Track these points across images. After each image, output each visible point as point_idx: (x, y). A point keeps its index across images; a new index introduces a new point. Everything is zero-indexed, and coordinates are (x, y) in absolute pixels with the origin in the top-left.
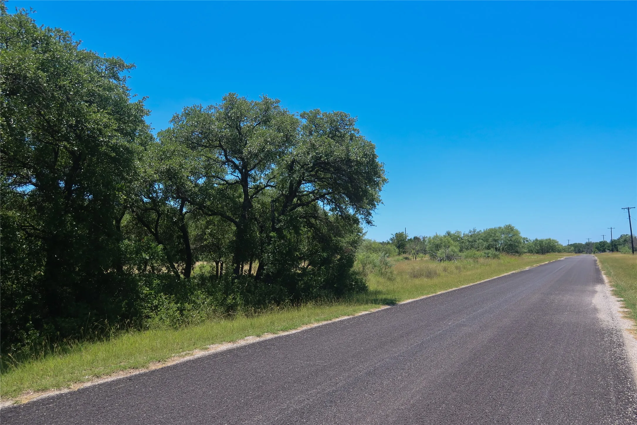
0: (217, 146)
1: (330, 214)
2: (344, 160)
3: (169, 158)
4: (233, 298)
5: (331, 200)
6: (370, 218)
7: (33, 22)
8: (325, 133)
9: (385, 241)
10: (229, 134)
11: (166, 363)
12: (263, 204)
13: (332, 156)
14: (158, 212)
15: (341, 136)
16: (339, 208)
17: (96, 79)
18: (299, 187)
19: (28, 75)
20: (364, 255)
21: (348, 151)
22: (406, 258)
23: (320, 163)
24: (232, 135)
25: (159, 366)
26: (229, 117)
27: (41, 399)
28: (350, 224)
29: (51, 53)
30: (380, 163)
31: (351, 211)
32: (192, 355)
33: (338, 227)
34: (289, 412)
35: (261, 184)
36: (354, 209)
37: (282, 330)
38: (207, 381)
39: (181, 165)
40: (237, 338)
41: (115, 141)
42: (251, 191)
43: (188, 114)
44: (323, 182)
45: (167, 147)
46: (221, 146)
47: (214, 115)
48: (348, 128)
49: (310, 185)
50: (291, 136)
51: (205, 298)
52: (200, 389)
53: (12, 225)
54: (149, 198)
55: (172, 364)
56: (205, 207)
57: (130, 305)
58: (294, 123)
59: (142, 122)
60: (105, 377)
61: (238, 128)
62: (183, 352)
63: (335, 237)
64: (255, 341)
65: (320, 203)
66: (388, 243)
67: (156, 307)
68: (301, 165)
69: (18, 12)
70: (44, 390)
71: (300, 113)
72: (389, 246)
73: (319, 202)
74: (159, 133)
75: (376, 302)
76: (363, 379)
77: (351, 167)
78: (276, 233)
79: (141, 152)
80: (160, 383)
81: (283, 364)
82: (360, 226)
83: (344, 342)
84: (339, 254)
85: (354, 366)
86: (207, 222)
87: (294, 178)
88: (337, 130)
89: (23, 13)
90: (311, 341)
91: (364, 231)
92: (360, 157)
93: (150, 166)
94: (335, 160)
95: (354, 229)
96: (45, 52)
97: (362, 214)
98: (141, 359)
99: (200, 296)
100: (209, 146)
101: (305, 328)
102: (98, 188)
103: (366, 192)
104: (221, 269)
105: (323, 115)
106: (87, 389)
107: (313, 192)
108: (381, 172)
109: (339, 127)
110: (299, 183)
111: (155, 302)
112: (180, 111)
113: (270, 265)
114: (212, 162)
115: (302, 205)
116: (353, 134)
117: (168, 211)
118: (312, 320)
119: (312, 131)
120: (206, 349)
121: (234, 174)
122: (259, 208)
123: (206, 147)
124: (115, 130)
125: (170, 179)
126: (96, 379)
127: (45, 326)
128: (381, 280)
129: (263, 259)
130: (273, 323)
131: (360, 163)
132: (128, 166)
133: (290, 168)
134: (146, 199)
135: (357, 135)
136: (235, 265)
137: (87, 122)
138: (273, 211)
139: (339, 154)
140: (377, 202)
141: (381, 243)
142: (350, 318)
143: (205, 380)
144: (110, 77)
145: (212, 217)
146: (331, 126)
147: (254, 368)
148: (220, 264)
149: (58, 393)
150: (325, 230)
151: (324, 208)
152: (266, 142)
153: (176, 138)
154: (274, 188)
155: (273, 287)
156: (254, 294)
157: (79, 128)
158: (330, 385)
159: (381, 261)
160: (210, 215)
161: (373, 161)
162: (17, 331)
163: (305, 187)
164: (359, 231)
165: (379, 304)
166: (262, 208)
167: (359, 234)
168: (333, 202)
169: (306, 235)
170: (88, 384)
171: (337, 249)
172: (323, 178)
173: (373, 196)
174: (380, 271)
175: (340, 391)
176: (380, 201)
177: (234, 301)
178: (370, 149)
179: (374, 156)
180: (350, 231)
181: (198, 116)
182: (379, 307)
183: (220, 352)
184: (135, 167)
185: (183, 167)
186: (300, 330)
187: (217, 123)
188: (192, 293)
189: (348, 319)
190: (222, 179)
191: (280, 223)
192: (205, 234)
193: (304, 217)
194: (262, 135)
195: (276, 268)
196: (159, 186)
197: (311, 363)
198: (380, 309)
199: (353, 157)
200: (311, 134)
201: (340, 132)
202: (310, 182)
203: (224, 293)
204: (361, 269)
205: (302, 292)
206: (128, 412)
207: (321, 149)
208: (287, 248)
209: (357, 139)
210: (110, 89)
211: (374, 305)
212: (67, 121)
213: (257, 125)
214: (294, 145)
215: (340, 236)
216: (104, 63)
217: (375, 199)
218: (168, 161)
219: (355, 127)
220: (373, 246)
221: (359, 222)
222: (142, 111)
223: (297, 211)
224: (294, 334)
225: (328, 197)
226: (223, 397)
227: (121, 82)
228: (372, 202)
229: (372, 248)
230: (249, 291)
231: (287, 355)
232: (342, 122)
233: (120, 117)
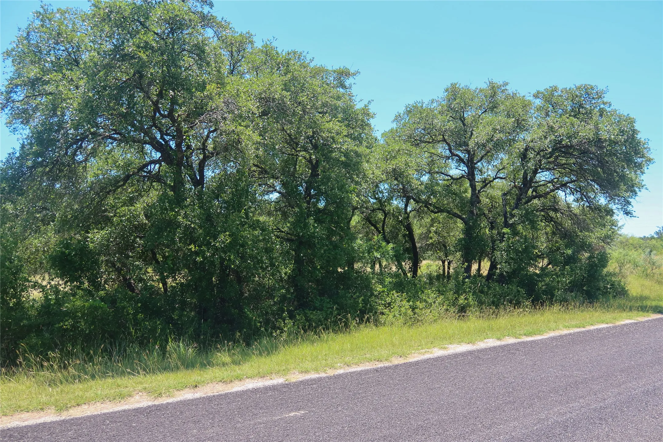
0: (441, 141)
1: (574, 205)
2: (592, 141)
3: (395, 157)
4: (465, 299)
5: (575, 189)
6: (630, 208)
7: (275, 49)
8: (565, 111)
9: (647, 235)
10: (454, 127)
11: (408, 359)
12: (492, 198)
13: (576, 138)
14: (384, 211)
15: (586, 113)
16: (586, 198)
17: (328, 91)
18: (535, 176)
19: (276, 96)
20: (621, 253)
21: (597, 129)
23: (561, 147)
24: (456, 127)
25: (401, 361)
26: (452, 109)
27: (305, 380)
28: (601, 217)
29: (291, 74)
30: (642, 140)
31: (602, 201)
32: (431, 353)
33: (585, 220)
34: (550, 423)
35: (489, 177)
36: (606, 198)
37: (525, 335)
38: (451, 380)
39: (407, 164)
40: (476, 340)
41: (347, 147)
42: (478, 186)
43: (410, 112)
44: (564, 168)
45: (392, 147)
46: (444, 140)
47: (436, 109)
48: (596, 102)
49: (548, 174)
50: (523, 120)
51: (436, 297)
52: (445, 387)
53: (268, 229)
54: (376, 198)
55: (413, 360)
56: (430, 204)
57: (366, 302)
58: (526, 105)
59: (368, 125)
60: (354, 366)
61: (462, 119)
62: (422, 349)
63: (581, 231)
64: (495, 345)
65: (561, 194)
66: (652, 238)
67: (389, 304)
68: (535, 152)
69: (265, 43)
70: (307, 372)
71: (532, 93)
72: (654, 242)
73: (560, 192)
74: (382, 134)
75: (644, 309)
76: (640, 398)
77: (602, 148)
78: (510, 229)
79: (368, 154)
80: (405, 377)
81: (533, 371)
82: (615, 217)
83: (606, 354)
84: (588, 252)
85: (624, 383)
86: (432, 220)
87: (528, 167)
88: (581, 106)
89: (268, 43)
90: (562, 350)
91: (620, 224)
92: (614, 135)
93: (378, 168)
94: (580, 141)
95: (607, 222)
96: (286, 74)
97: (618, 204)
98: (384, 353)
99: (430, 295)
100: (432, 141)
101: (552, 334)
102: (334, 192)
103: (623, 178)
104: (449, 268)
105: (562, 92)
106: (340, 376)
107: (551, 182)
108: (645, 151)
109: (584, 102)
110: (535, 172)
111: (388, 300)
112: (402, 110)
113: (504, 264)
114: (435, 158)
115: (539, 197)
116: (603, 108)
117: (393, 211)
118: (561, 327)
119: (549, 111)
120: (445, 348)
121: (459, 168)
122: (487, 202)
123: (429, 142)
124: (346, 136)
125: (396, 179)
126: (347, 368)
127: (297, 316)
128: (647, 283)
129: (496, 257)
130: (513, 327)
131: (614, 142)
132: (358, 170)
133: (524, 156)
134: (372, 200)
135: (608, 109)
136: (466, 264)
137: (321, 131)
138: (505, 206)
139: (585, 134)
140: (639, 188)
141: (641, 238)
142: (610, 327)
143: (449, 379)
144: (338, 87)
145: (436, 215)
146: (573, 102)
147: (499, 372)
148: (446, 263)
149: (317, 376)
150: (568, 224)
151: (567, 198)
152: (495, 130)
153: (400, 137)
154: (504, 180)
155: (508, 288)
156: (487, 294)
157: (315, 138)
158: (596, 400)
159: (645, 260)
160: (435, 213)
161: (633, 136)
162: (276, 320)
163: (541, 176)
164: (613, 224)
165: (648, 311)
166: (491, 202)
167: (613, 227)
168: (577, 191)
169: (544, 231)
170: (341, 371)
171: (584, 246)
172: (564, 164)
173: (632, 181)
174: (645, 272)
175: (611, 408)
176: (642, 187)
177: (466, 302)
178: (628, 124)
179: (635, 132)
180: (601, 225)
181: (420, 112)
182: (648, 316)
183: (460, 352)
184: (364, 170)
185: (409, 166)
186: (546, 336)
187: (439, 117)
188: (423, 292)
189: (607, 327)
190: (446, 175)
191: (513, 218)
192: (430, 232)
193: (542, 211)
194: (490, 123)
195: (511, 268)
196: (384, 187)
197: (568, 373)
198: (650, 319)
199: (604, 135)
200: (547, 115)
201: (585, 108)
202: (548, 169)
203: (455, 293)
204: (617, 270)
205: (543, 294)
206: (380, 400)
207: (562, 131)
208: (524, 246)
209: (609, 114)
210: (339, 98)
211: (641, 313)
212: (306, 133)
213: (482, 113)
214: (527, 130)
215: (588, 230)
216: (332, 75)
217: (636, 184)
218: (394, 161)
219: (605, 100)
220: (631, 241)
221: (613, 213)
222: (368, 115)
223: (533, 203)
224: (541, 340)
225: (571, 186)
226: (471, 398)
227: (348, 90)
228: (632, 188)
229: (628, 244)
230: (482, 292)
231: (535, 362)
232: (587, 96)
233: (348, 123)
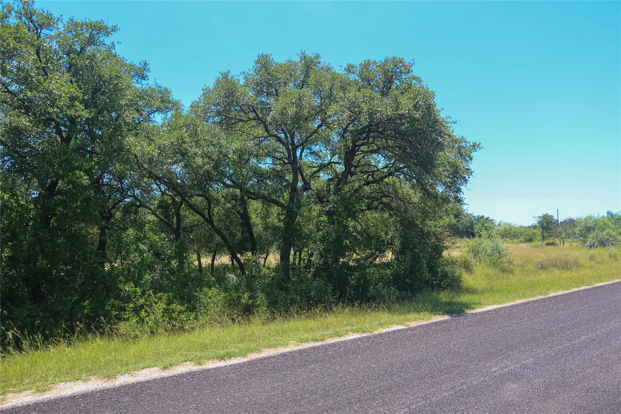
22: (553, 244)
46: (258, 118)
78: (327, 217)
116: (414, 84)
117: (222, 197)
138: (328, 192)
191: (329, 204)
